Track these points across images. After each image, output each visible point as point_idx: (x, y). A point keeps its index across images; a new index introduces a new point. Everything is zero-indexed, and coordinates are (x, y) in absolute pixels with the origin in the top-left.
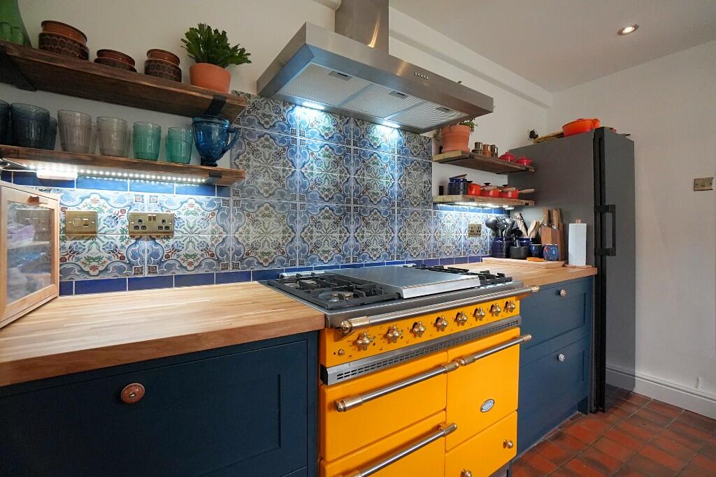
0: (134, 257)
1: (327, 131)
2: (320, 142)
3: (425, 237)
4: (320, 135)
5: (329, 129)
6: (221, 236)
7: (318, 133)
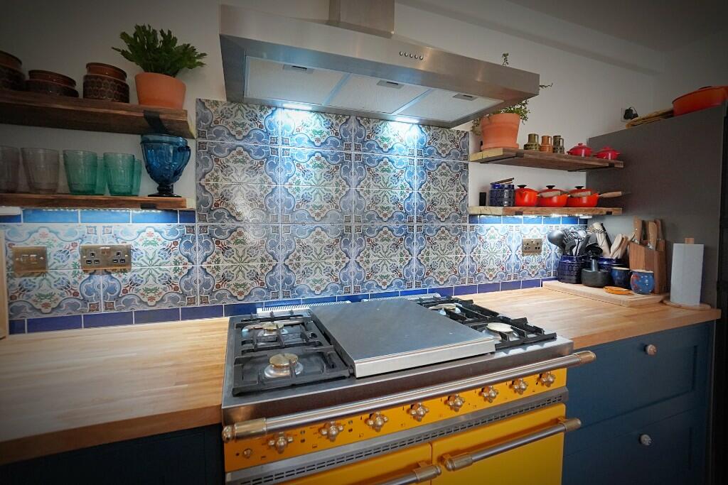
0: (89, 292)
1: (318, 136)
2: (309, 150)
3: (456, 258)
4: (310, 141)
5: (321, 132)
6: (186, 268)
7: (307, 139)
